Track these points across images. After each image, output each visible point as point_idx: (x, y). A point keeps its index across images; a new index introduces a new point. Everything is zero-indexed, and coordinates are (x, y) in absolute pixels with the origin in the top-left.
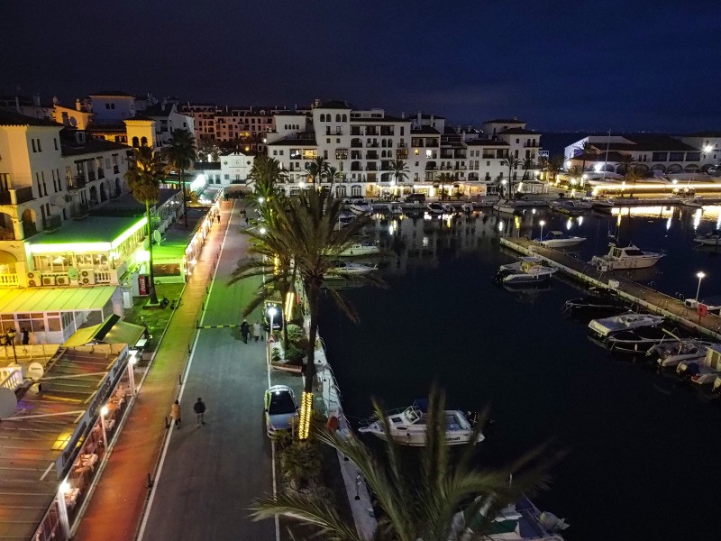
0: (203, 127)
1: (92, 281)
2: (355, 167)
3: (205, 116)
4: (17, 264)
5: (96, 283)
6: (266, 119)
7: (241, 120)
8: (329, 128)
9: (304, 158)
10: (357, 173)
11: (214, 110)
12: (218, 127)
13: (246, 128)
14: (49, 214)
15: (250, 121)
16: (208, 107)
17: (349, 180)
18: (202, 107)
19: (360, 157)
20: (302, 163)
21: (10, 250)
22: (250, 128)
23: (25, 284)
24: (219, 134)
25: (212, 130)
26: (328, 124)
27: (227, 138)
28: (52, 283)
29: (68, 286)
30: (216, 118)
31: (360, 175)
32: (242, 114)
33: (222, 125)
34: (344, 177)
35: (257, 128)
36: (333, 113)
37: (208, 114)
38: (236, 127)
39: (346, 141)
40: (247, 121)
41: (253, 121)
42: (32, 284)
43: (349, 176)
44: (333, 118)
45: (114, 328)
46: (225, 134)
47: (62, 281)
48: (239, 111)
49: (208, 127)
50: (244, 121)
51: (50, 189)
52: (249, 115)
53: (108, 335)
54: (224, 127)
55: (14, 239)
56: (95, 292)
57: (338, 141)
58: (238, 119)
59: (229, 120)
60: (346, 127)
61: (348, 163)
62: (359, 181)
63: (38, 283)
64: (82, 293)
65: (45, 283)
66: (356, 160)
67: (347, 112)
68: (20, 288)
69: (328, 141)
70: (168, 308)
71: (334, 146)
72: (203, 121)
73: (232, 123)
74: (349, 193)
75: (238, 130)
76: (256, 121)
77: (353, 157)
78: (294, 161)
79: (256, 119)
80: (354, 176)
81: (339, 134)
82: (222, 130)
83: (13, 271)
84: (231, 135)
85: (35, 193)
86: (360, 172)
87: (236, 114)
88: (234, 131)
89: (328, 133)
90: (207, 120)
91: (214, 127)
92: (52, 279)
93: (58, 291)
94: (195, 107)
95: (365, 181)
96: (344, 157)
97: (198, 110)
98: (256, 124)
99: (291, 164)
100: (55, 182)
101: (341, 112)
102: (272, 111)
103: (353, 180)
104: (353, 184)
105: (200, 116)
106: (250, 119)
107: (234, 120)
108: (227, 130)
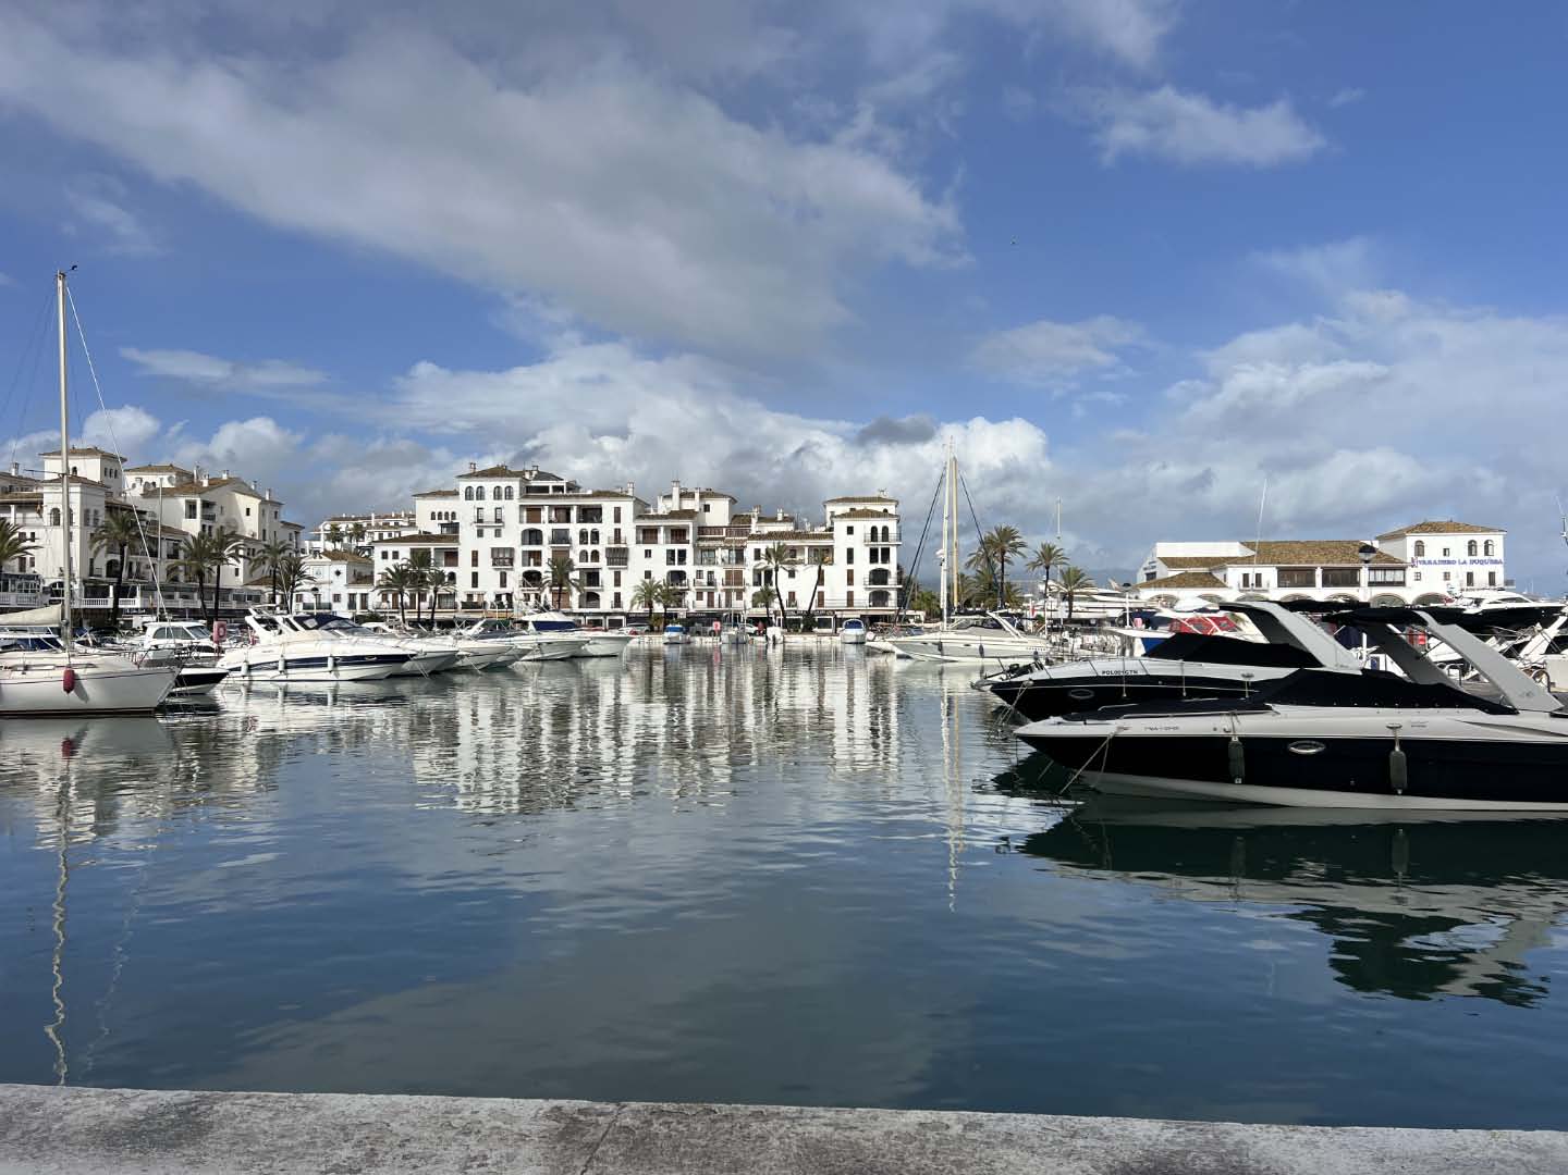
2: (530, 580)
8: (480, 511)
19: (538, 563)
26: (479, 503)
34: (509, 598)
36: (489, 485)
44: (489, 494)
57: (498, 534)
60: (512, 509)
61: (516, 573)
66: (533, 567)
67: (515, 485)
69: (479, 533)
71: (489, 542)
77: (526, 562)
80: (527, 598)
81: (499, 520)
96: (508, 564)
101: (503, 484)
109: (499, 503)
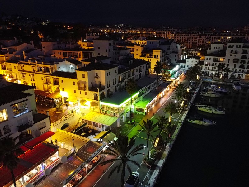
0: (194, 39)
1: (113, 115)
2: (242, 67)
3: (195, 36)
4: (98, 107)
5: (114, 115)
6: (218, 37)
7: (208, 37)
8: (232, 50)
9: (219, 61)
10: (242, 69)
11: (198, 33)
12: (199, 40)
13: (209, 41)
14: (110, 91)
15: (211, 38)
16: (196, 32)
17: (238, 72)
18: (194, 32)
19: (244, 63)
20: (218, 63)
21: (97, 103)
22: (211, 40)
23: (99, 112)
24: (198, 42)
25: (196, 40)
26: (232, 49)
27: (201, 43)
28: (104, 113)
29: (107, 115)
30: (199, 36)
31: (243, 70)
32: (209, 35)
33: (200, 39)
34: (236, 70)
35: (213, 40)
36: (235, 44)
37: (196, 35)
38: (206, 40)
39: (239, 56)
40: (210, 37)
41: (213, 38)
42: (100, 112)
43: (238, 70)
44: (235, 47)
45: (108, 134)
46: (201, 42)
47: (106, 113)
48: (208, 34)
49: (195, 39)
50: (209, 37)
51: (112, 84)
52: (211, 35)
53: (105, 137)
54: (201, 40)
55: (98, 100)
56: (113, 118)
57: (235, 56)
58: (207, 37)
59: (203, 37)
60: (240, 50)
61: (238, 65)
62: (243, 72)
63: (102, 112)
64: (110, 117)
65: (103, 113)
66: (243, 64)
67: (242, 44)
68: (98, 112)
69: (231, 55)
70: (133, 125)
71: (233, 57)
72: (194, 37)
73: (204, 38)
74: (237, 77)
75: (206, 41)
76: (214, 38)
77: (241, 62)
78: (215, 62)
79: (214, 37)
80: (240, 70)
81: (236, 53)
82: (200, 41)
83: (97, 108)
84: (203, 42)
85: (106, 87)
86: (243, 69)
87: (206, 35)
88: (205, 41)
89: (231, 52)
90: (195, 37)
91: (197, 39)
92: (104, 112)
93: (105, 115)
94: (192, 32)
95: (245, 73)
96: (237, 62)
97: (193, 33)
98: (214, 39)
99: (213, 63)
100: (114, 82)
101: (239, 44)
102: (221, 34)
103: (240, 72)
104: (239, 73)
105: (193, 35)
106: (211, 37)
107: (205, 37)
108: (202, 41)
109: (236, 49)
